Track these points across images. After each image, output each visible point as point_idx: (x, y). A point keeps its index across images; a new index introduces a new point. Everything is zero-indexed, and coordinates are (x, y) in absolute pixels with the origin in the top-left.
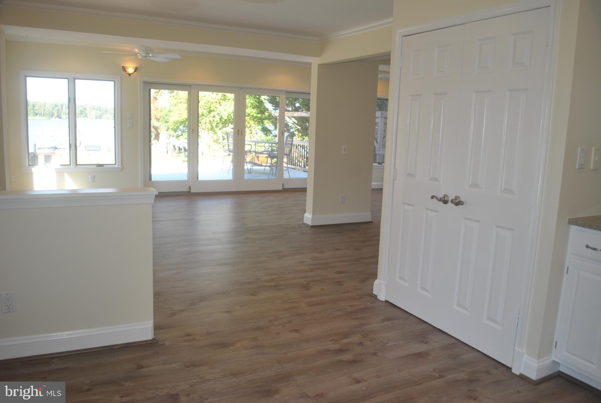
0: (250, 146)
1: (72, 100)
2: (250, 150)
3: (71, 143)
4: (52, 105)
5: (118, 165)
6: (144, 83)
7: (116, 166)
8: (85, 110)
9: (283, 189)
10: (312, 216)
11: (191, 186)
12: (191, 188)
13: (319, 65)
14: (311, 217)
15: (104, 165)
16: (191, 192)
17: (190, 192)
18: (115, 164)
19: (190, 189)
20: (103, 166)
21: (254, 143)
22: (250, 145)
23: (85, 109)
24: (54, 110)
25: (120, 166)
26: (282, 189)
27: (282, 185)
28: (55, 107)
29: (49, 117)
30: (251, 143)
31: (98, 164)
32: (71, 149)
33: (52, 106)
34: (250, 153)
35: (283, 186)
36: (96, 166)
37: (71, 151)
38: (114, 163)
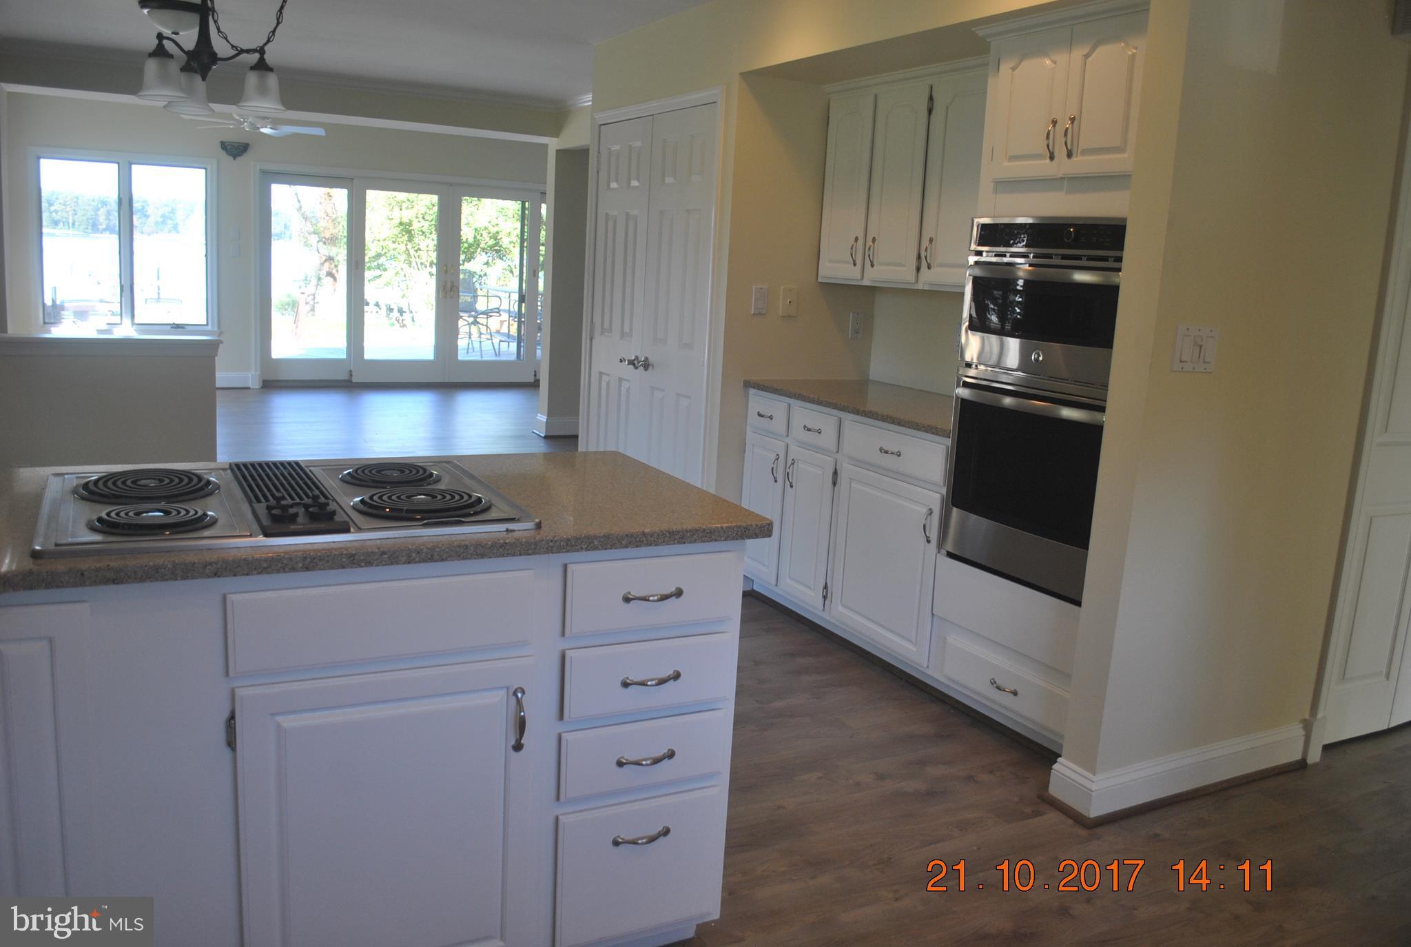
0: (498, 298)
1: (126, 203)
2: (498, 309)
3: (123, 283)
4: (93, 201)
5: (212, 326)
6: (263, 172)
7: (209, 328)
8: (171, 215)
9: (535, 381)
10: (547, 419)
11: (352, 369)
12: (353, 374)
13: (558, 151)
14: (545, 420)
15: (186, 327)
16: (353, 381)
17: (351, 382)
18: (207, 325)
19: (351, 375)
20: (183, 328)
21: (508, 294)
22: (497, 296)
23: (173, 211)
24: (99, 213)
25: (216, 329)
26: (533, 381)
27: (533, 373)
28: (100, 206)
29: (87, 231)
30: (500, 294)
31: (174, 324)
32: (123, 294)
33: (95, 204)
34: (498, 314)
35: (535, 375)
36: (169, 327)
37: (123, 299)
38: (205, 323)
